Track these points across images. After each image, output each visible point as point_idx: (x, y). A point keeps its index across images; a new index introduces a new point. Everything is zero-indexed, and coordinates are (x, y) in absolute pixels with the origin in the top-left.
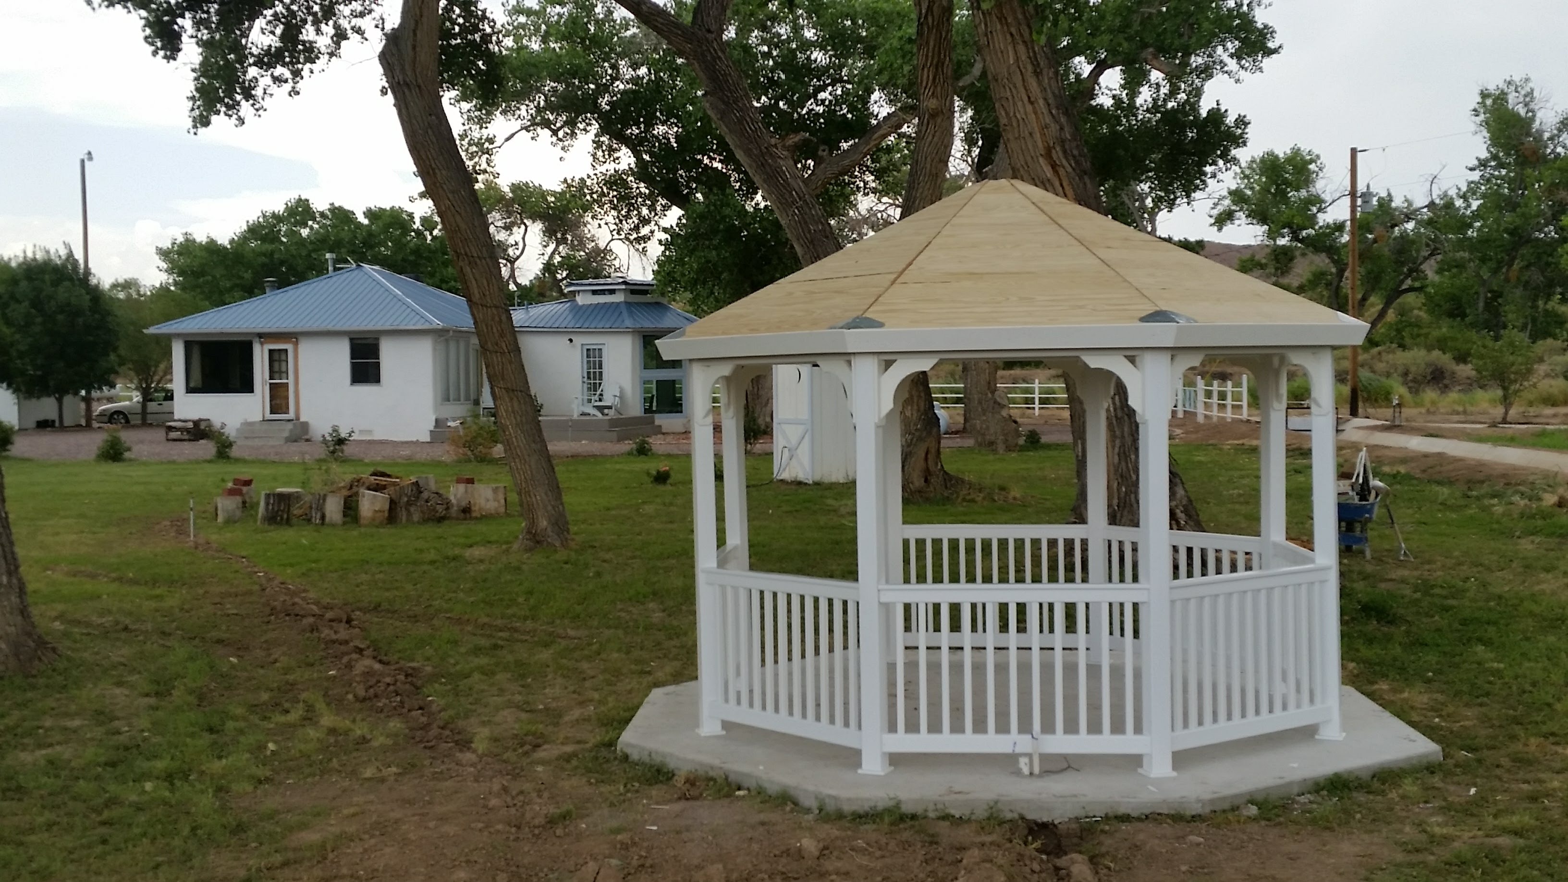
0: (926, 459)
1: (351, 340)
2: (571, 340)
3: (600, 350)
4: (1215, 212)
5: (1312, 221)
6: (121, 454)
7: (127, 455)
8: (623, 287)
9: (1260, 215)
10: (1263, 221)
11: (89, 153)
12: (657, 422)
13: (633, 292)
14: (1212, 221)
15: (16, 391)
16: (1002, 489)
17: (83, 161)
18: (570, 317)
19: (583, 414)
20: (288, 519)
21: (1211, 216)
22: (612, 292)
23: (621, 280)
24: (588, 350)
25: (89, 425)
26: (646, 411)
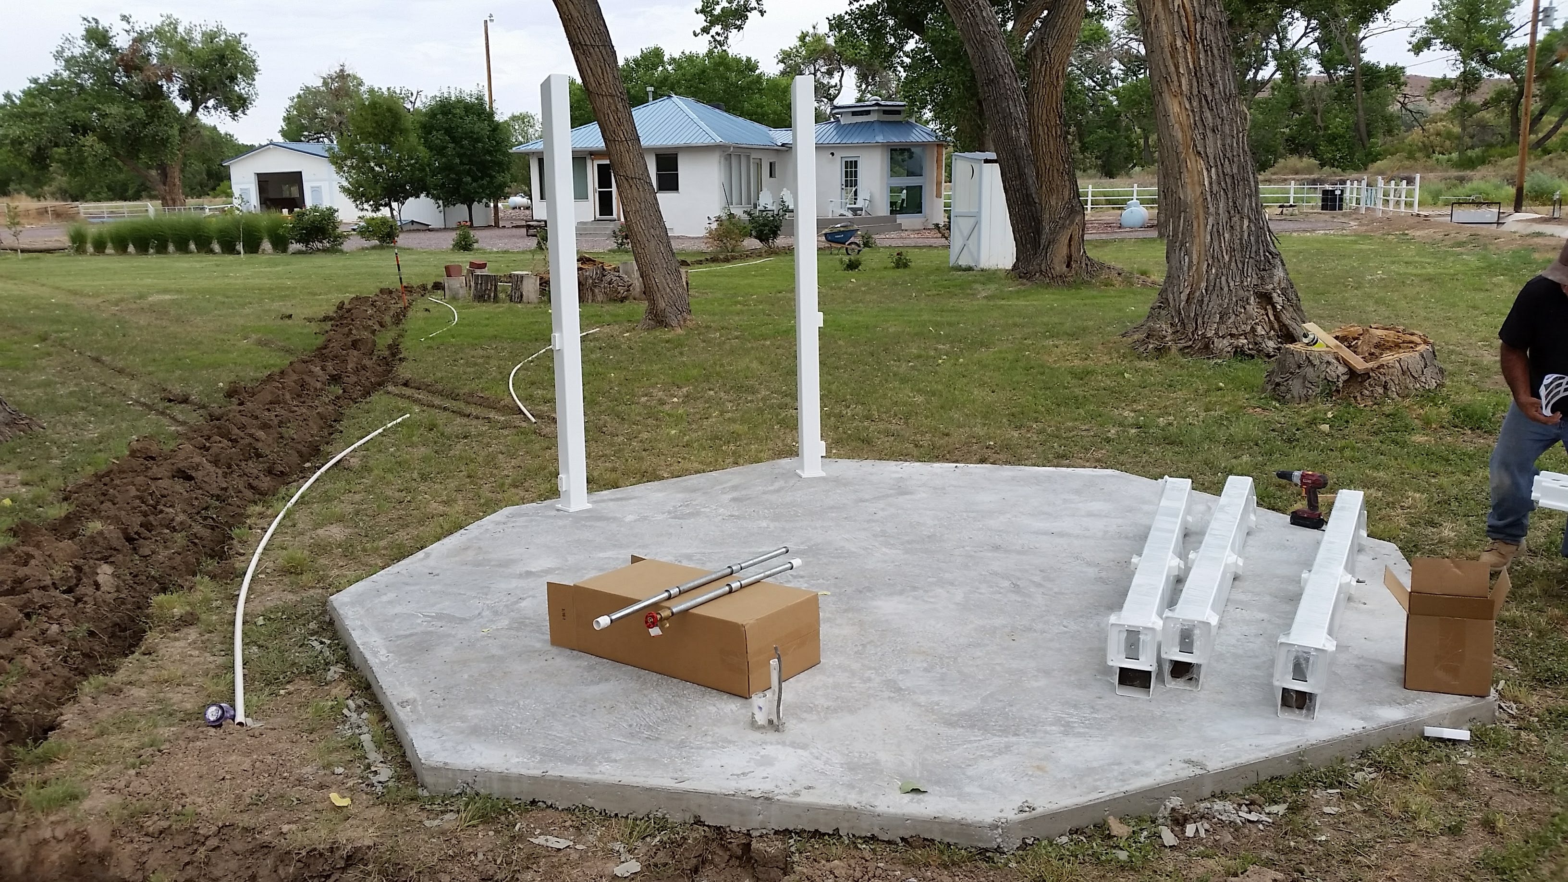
0: (1070, 245)
1: (657, 155)
2: (833, 154)
3: (856, 162)
4: (1415, 40)
5: (1501, 46)
6: (470, 245)
7: (475, 246)
8: (876, 108)
9: (1452, 42)
10: (1456, 47)
11: (491, 16)
12: (898, 221)
13: (885, 112)
14: (1410, 47)
15: (436, 198)
16: (1143, 273)
17: (486, 22)
18: (835, 132)
19: (841, 215)
20: (496, 296)
21: (1410, 43)
22: (868, 113)
23: (874, 102)
24: (846, 162)
25: (497, 225)
26: (892, 212)
